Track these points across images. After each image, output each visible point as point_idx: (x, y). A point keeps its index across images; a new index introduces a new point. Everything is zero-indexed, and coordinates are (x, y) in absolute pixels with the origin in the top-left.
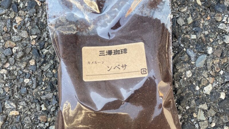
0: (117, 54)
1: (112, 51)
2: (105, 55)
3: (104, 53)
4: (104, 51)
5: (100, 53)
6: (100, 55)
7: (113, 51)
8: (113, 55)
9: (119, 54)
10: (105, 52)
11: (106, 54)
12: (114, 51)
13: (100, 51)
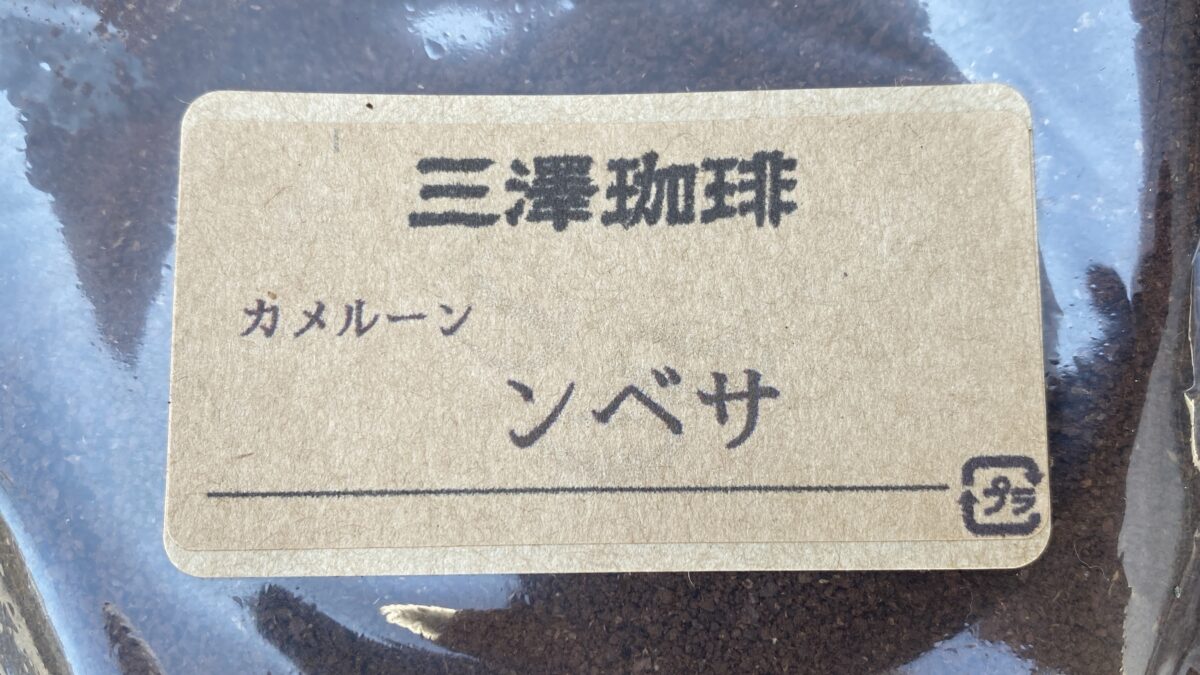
0: (652, 219)
1: (585, 163)
2: (490, 219)
3: (480, 192)
4: (481, 165)
5: (428, 192)
6: (418, 220)
7: (601, 177)
8: (596, 221)
9: (675, 218)
10: (495, 178)
11: (500, 201)
12: (619, 166)
13: (426, 166)
